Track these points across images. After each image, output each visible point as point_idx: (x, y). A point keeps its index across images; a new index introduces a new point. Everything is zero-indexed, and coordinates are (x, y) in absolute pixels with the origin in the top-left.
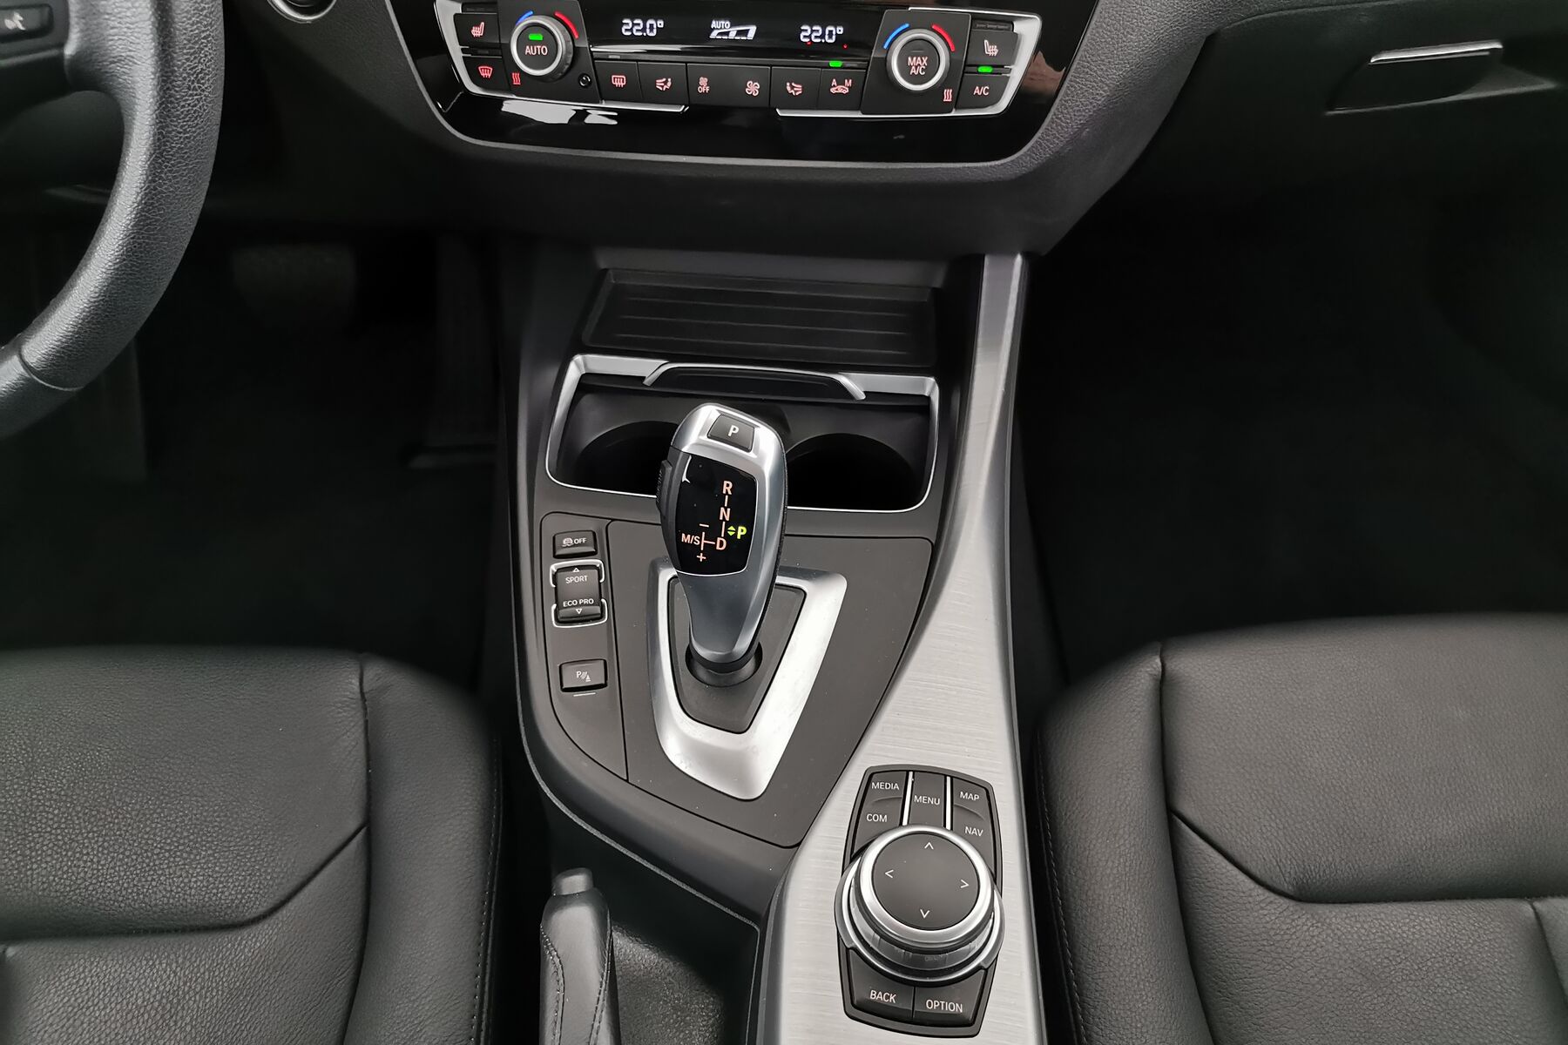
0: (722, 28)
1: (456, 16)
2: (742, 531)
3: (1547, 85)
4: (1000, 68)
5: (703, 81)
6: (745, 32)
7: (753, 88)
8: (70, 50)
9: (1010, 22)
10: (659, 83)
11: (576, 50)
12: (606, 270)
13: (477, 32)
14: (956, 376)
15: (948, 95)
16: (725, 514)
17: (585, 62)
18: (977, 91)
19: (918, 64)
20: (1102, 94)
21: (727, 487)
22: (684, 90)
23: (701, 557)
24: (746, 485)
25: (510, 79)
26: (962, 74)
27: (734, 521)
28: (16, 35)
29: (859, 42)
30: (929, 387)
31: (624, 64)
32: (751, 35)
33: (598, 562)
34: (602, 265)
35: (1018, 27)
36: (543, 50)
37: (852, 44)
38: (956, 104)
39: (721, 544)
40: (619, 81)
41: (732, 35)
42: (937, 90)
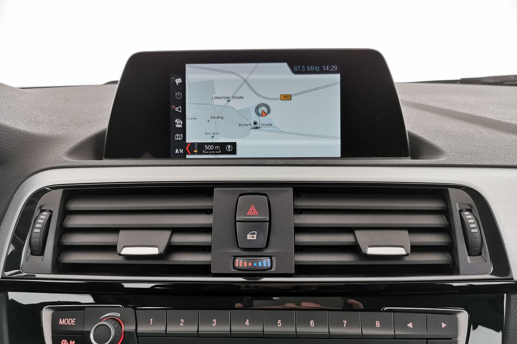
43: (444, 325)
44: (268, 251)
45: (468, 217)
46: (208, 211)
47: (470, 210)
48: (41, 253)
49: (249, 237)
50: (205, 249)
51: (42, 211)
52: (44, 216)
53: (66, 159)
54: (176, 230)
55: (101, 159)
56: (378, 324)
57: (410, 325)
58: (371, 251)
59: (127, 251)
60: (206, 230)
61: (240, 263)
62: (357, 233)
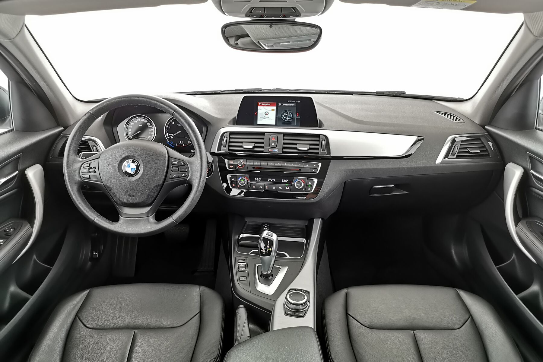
0: (270, 180)
1: (230, 177)
2: (271, 249)
3: (407, 193)
4: (312, 186)
5: (267, 187)
6: (273, 180)
7: (274, 188)
8: (188, 179)
9: (313, 179)
10: (260, 187)
11: (248, 182)
12: (247, 221)
13: (233, 180)
14: (308, 237)
15: (304, 190)
16: (268, 246)
17: (249, 184)
18: (308, 189)
19: (299, 185)
20: (327, 190)
21: (269, 242)
22: (264, 188)
23: (264, 254)
24: (271, 242)
25: (237, 186)
26: (306, 186)
27: (270, 248)
28: (183, 177)
29: (290, 182)
30: (304, 240)
31: (255, 184)
32: (274, 181)
33: (245, 264)
34: (246, 221)
35: (314, 180)
36: (243, 182)
37: (289, 182)
38: (305, 191)
39: (267, 251)
40: (254, 187)
41: (271, 181)
42: (302, 189)
43: (315, 166)
44: (277, 148)
45: (323, 142)
46: (263, 139)
47: (324, 141)
48: (226, 147)
49: (272, 144)
50: (262, 147)
51: (225, 137)
52: (225, 138)
53: (228, 124)
54: (256, 143)
55: (235, 125)
56: (300, 165)
57: (307, 165)
58: (300, 149)
59: (245, 147)
60: (263, 143)
61: (270, 150)
62: (297, 145)
